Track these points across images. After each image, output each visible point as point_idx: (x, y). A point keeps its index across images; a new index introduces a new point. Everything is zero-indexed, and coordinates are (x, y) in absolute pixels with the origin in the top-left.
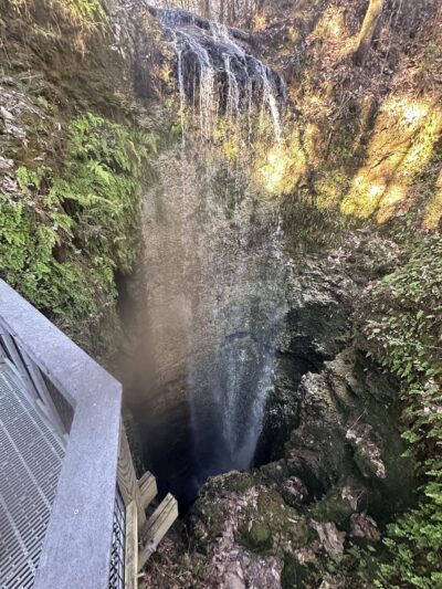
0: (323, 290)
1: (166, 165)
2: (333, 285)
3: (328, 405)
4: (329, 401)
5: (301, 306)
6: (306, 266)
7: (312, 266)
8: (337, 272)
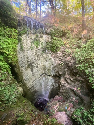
0: (59, 60)
1: (23, 38)
2: (61, 59)
3: (66, 84)
4: (66, 83)
5: (56, 65)
6: (55, 56)
7: (56, 56)
8: (61, 56)
